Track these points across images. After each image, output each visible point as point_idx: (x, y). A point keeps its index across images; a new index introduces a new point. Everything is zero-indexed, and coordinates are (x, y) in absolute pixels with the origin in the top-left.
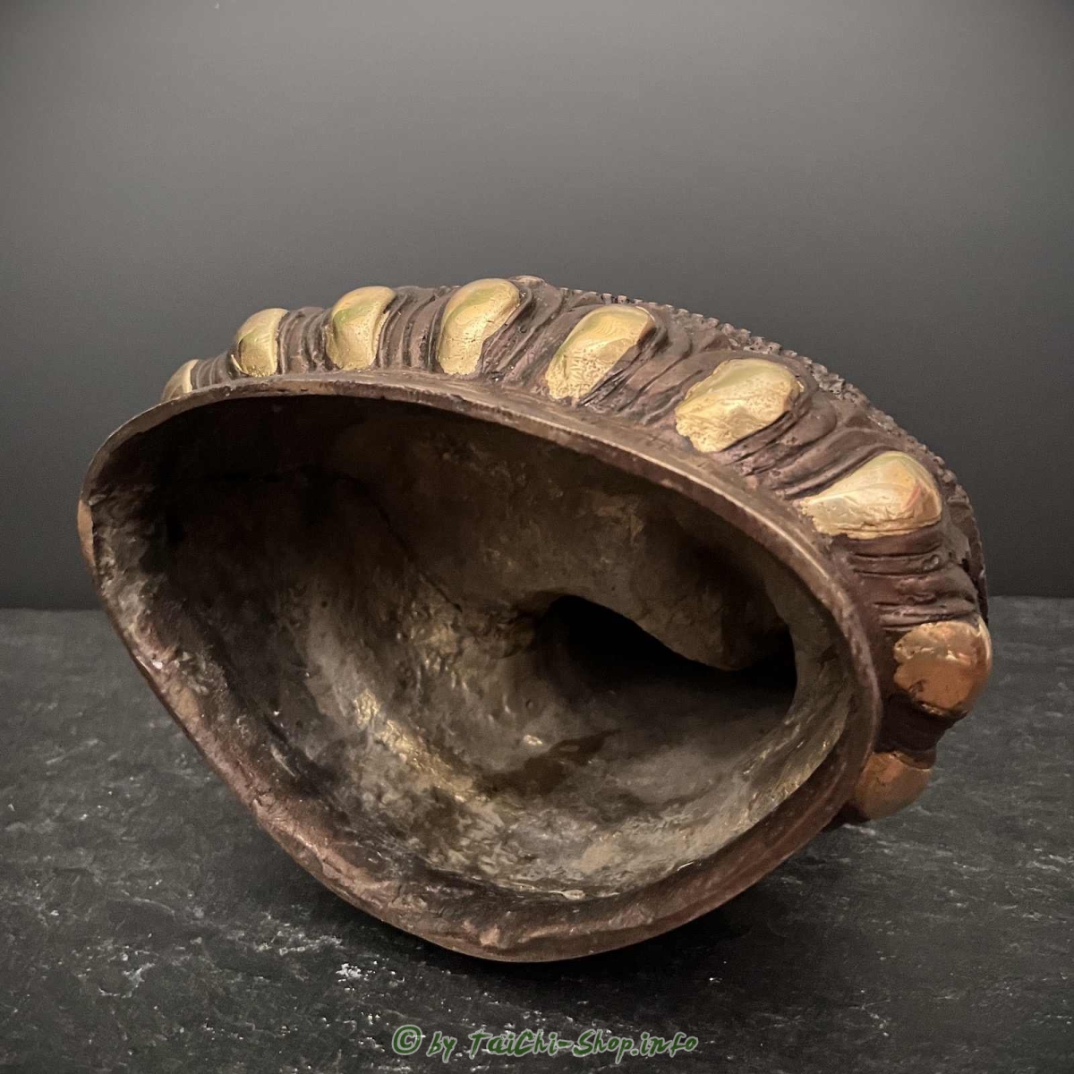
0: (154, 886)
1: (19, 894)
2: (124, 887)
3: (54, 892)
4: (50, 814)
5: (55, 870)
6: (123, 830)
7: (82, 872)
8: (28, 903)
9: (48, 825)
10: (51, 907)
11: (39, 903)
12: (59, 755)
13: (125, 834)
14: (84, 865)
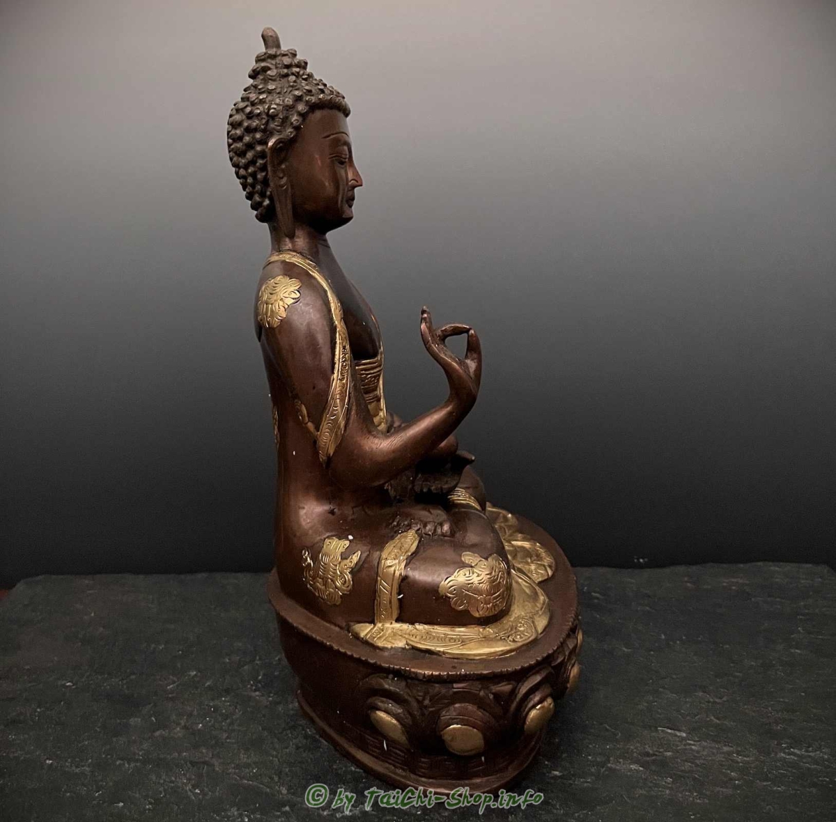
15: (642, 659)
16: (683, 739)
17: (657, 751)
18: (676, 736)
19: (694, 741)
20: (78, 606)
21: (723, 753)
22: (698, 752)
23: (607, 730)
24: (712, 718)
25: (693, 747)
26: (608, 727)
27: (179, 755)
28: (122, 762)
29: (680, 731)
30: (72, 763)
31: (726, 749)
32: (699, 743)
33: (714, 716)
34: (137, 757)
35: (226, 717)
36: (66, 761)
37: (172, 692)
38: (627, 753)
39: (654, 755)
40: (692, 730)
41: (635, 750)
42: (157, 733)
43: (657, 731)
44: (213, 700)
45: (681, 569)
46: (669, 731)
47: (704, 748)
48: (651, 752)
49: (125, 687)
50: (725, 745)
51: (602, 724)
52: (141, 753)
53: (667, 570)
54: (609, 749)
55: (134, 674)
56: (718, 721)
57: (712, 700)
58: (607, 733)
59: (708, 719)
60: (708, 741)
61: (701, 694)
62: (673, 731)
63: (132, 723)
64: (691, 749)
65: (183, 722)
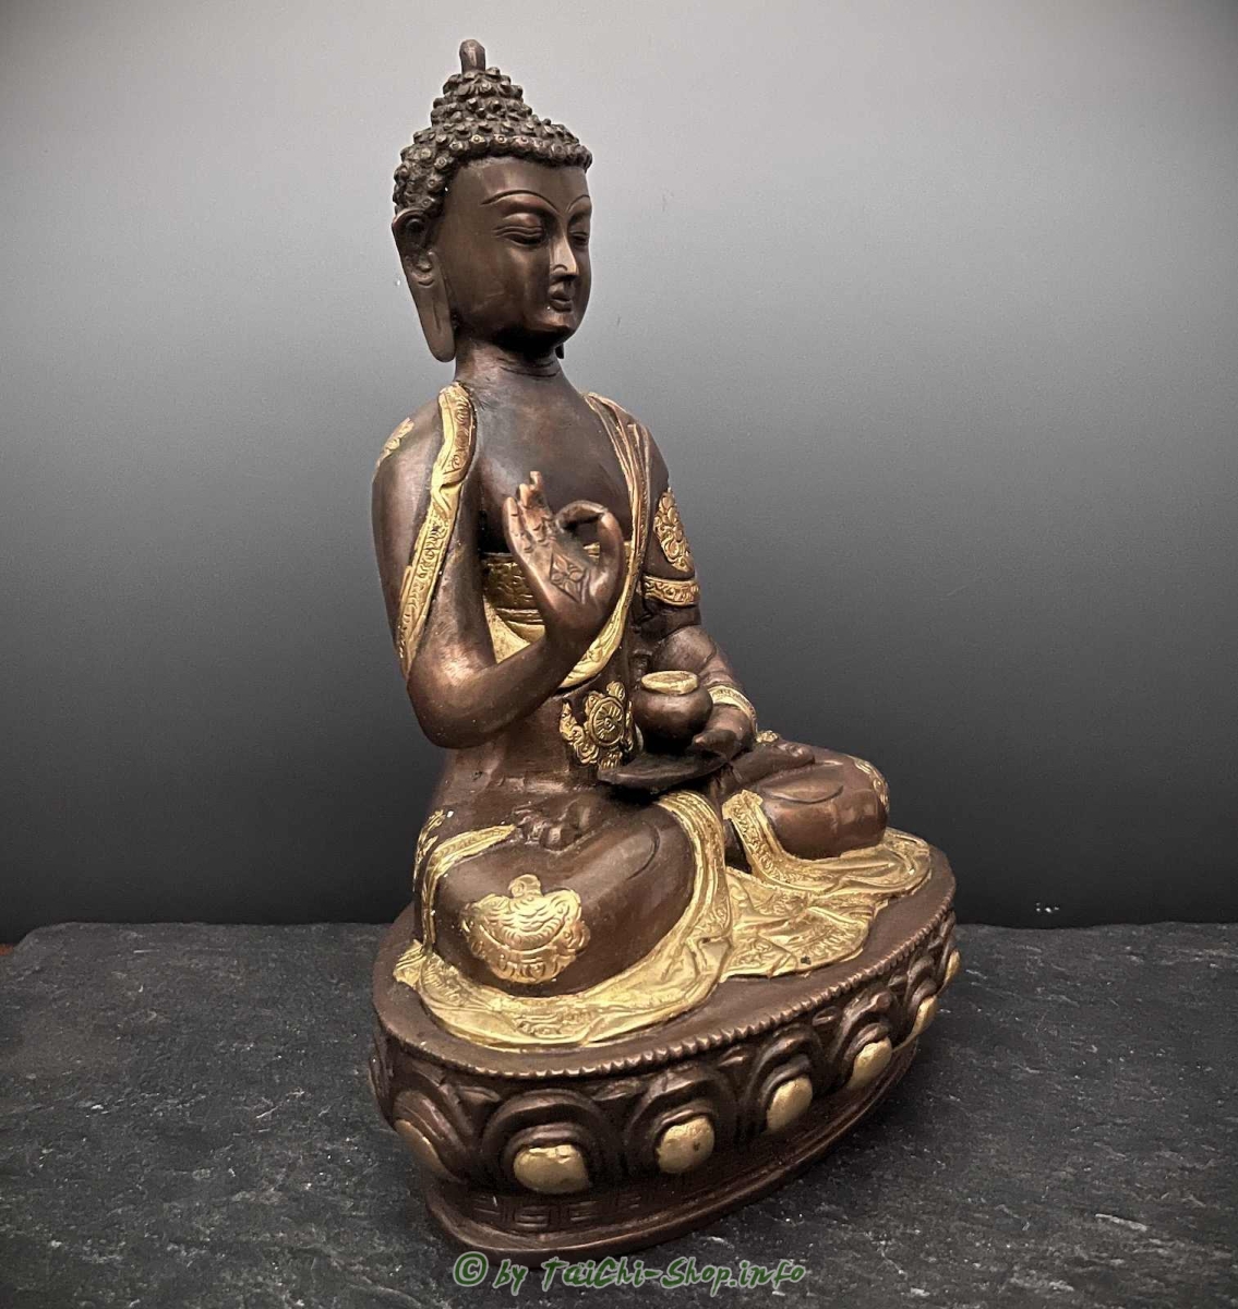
0: (395, 1273)
1: (260, 1279)
2: (364, 1273)
3: (294, 1277)
4: (272, 1182)
5: (291, 1250)
6: (349, 1204)
7: (315, 1252)
8: (270, 1290)
9: (272, 1195)
10: (295, 1296)
11: (281, 1290)
12: (268, 1109)
13: (355, 1207)
14: (319, 1245)
15: (1059, 1088)
16: (1141, 1236)
17: (1096, 1257)
18: (1129, 1229)
19: (1162, 1240)
20: (120, 975)
21: (1216, 1262)
22: (1170, 1260)
23: (1007, 1216)
24: (1191, 1197)
25: (1160, 1251)
26: (1006, 1210)
27: (273, 1236)
28: (176, 1247)
29: (1134, 1220)
30: (92, 1246)
31: (1218, 1254)
32: (1171, 1244)
33: (1195, 1195)
34: (201, 1239)
35: (351, 1171)
36: (84, 1243)
37: (264, 1123)
38: (1044, 1258)
39: (1094, 1264)
40: (1159, 1221)
41: (1057, 1254)
42: (237, 1197)
43: (1095, 1220)
44: (330, 1140)
45: (1118, 931)
46: (1117, 1221)
47: (1180, 1252)
48: (1086, 1258)
49: (188, 1114)
50: (1217, 1249)
51: (995, 1204)
52: (208, 1232)
53: (1094, 932)
54: (1011, 1250)
55: (204, 1092)
56: (1201, 1204)
57: (1188, 1165)
58: (1005, 1221)
59: (1184, 1200)
60: (1187, 1241)
61: (1168, 1154)
62: (1122, 1221)
63: (198, 1178)
64: (1159, 1256)
65: (279, 1177)
